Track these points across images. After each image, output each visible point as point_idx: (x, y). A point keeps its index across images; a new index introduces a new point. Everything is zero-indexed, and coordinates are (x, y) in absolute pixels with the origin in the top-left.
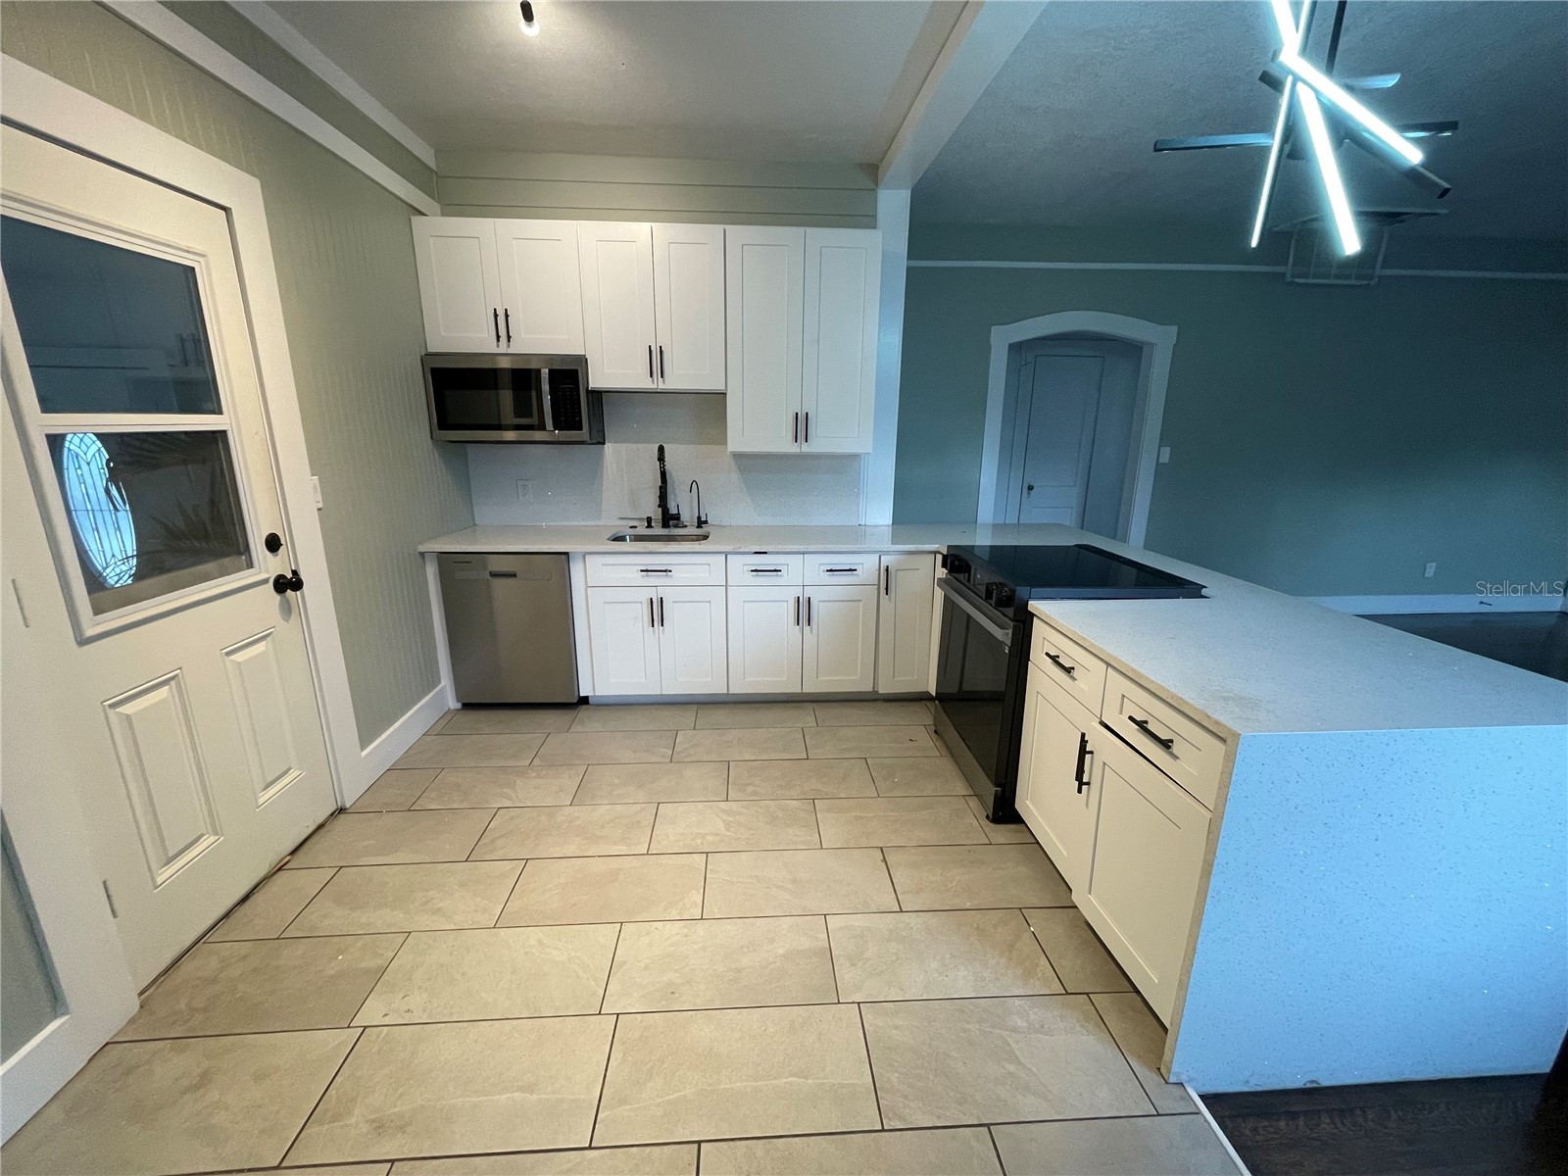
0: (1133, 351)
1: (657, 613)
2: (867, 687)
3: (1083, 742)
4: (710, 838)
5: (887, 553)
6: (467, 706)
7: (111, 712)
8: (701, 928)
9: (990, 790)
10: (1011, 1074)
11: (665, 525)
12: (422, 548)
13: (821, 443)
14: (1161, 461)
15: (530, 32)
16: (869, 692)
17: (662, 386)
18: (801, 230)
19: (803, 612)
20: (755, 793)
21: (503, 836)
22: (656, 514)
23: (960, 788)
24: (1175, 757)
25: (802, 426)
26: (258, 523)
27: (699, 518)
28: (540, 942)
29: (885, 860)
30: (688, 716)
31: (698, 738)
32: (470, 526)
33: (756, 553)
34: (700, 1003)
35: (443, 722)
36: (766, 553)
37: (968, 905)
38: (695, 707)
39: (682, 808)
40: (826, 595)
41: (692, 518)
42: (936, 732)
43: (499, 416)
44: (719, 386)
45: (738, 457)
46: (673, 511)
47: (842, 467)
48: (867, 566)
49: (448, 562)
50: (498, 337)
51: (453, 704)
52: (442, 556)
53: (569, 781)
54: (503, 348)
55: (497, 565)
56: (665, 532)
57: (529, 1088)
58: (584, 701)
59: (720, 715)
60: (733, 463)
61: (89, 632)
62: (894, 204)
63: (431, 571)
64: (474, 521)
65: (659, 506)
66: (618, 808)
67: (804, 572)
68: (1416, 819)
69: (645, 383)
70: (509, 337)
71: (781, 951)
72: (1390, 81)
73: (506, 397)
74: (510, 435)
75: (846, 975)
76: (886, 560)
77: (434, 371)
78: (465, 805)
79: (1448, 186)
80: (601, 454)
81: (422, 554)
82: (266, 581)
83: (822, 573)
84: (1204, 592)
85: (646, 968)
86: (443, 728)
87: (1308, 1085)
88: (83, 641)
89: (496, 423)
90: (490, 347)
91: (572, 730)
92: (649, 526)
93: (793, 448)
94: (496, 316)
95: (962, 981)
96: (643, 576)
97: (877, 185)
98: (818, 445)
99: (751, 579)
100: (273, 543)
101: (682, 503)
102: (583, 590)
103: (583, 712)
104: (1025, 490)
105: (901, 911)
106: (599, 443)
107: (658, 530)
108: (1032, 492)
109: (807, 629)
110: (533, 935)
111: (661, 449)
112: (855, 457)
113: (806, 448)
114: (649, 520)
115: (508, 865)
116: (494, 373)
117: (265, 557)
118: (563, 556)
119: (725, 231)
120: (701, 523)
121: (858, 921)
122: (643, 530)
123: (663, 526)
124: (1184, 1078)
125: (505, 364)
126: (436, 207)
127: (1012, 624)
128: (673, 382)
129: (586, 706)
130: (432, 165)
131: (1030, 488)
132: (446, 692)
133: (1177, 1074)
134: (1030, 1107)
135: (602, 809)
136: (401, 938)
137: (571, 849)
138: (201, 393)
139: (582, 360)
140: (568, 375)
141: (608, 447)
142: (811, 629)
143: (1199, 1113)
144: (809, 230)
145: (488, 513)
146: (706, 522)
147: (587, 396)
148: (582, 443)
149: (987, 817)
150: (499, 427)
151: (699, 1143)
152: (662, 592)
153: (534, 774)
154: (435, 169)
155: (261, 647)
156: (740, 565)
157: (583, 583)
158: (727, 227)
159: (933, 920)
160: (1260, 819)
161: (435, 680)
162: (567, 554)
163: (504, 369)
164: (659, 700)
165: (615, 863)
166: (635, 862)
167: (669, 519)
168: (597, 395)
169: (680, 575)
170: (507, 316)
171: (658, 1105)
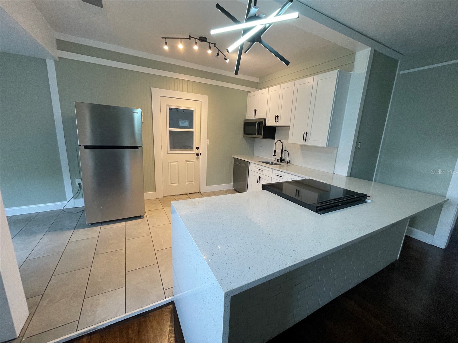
1: (259, 180)
7: (169, 163)
12: (232, 157)
17: (278, 125)
22: (280, 158)
25: (305, 137)
26: (195, 145)
27: (288, 161)
33: (279, 171)
36: (281, 171)
44: (288, 125)
46: (283, 158)
49: (236, 160)
50: (254, 115)
51: (233, 188)
52: (235, 158)
54: (255, 118)
60: (300, 147)
61: (168, 153)
63: (233, 160)
64: (253, 154)
65: (281, 156)
67: (288, 179)
69: (274, 124)
70: (256, 115)
77: (245, 123)
82: (195, 153)
88: (168, 154)
90: (253, 118)
92: (278, 161)
93: (303, 143)
94: (254, 111)
96: (258, 170)
97: (356, 51)
99: (276, 177)
100: (197, 148)
107: (279, 163)
111: (279, 141)
113: (306, 144)
114: (278, 160)
117: (195, 150)
119: (295, 82)
122: (276, 162)
128: (280, 124)
132: (232, 185)
138: (191, 126)
141: (275, 140)
145: (256, 153)
146: (289, 163)
147: (264, 128)
152: (261, 175)
154: (259, 82)
155: (192, 162)
156: (275, 173)
157: (250, 169)
161: (230, 182)
162: (249, 162)
167: (282, 160)
170: (256, 111)
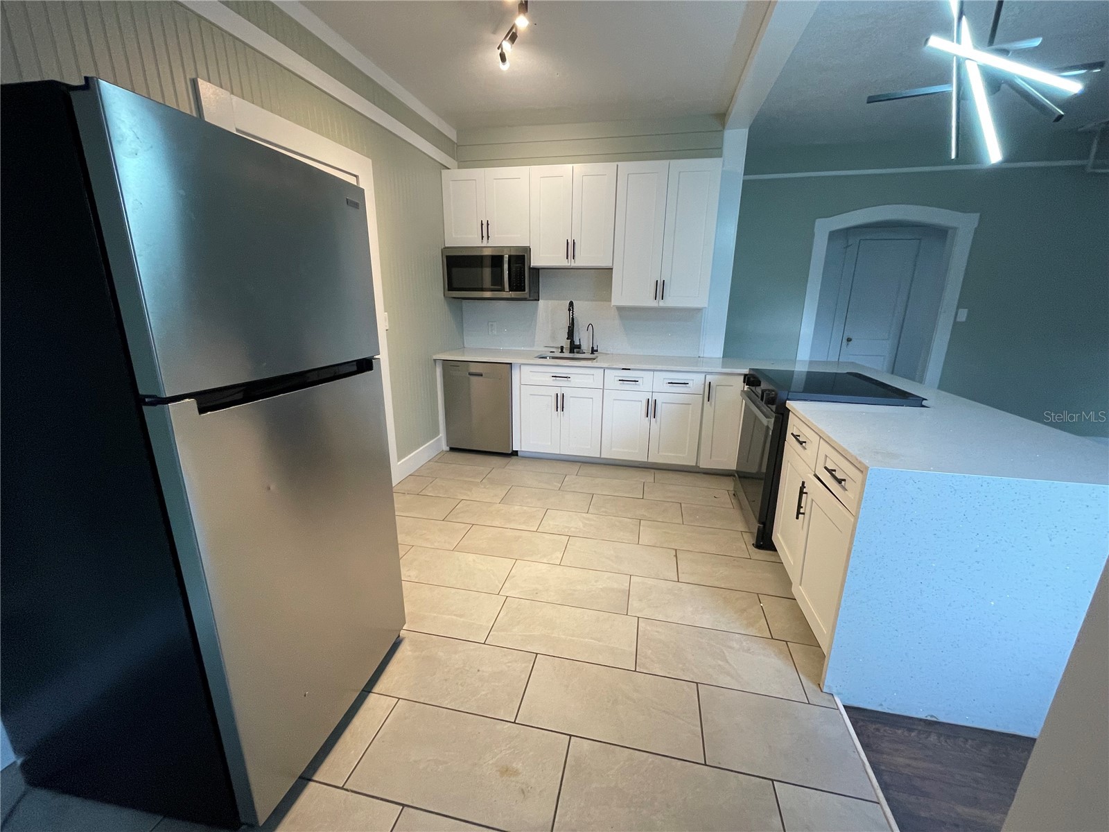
0: (941, 234)
1: (560, 403)
2: (691, 462)
3: (803, 486)
4: (573, 529)
5: (711, 373)
6: (452, 449)
8: (559, 569)
9: (756, 526)
10: (719, 665)
11: (572, 351)
12: (435, 357)
13: (672, 300)
14: (958, 320)
15: (504, 68)
16: (692, 466)
17: (573, 264)
18: (665, 162)
19: (651, 409)
20: (606, 512)
21: (462, 512)
22: (566, 343)
23: (741, 526)
24: (845, 489)
25: (660, 289)
27: (593, 348)
28: (474, 561)
29: (676, 556)
30: (576, 467)
31: (577, 480)
32: (462, 348)
33: (623, 369)
34: (550, 600)
35: (439, 456)
36: (629, 369)
37: (723, 586)
38: (580, 464)
39: (560, 513)
40: (667, 398)
41: (588, 348)
42: (734, 495)
43: (482, 283)
44: (607, 264)
45: (620, 309)
46: (577, 343)
47: (688, 317)
48: (696, 381)
49: (449, 367)
50: (483, 237)
51: (446, 448)
52: (445, 362)
53: (501, 492)
54: (485, 244)
55: (473, 369)
56: (571, 355)
57: (461, 616)
58: (515, 453)
59: (593, 470)
60: (615, 312)
62: (736, 140)
63: (439, 371)
64: (463, 344)
65: (567, 339)
66: (525, 508)
67: (653, 384)
68: (1008, 540)
69: (563, 262)
70: (488, 237)
71: (600, 587)
72: (1037, 42)
73: (487, 272)
74: (488, 294)
75: (634, 603)
76: (709, 378)
77: (449, 258)
78: (445, 496)
79: (1062, 113)
80: (537, 306)
81: (435, 360)
83: (665, 385)
84: (924, 403)
85: (525, 580)
86: (439, 459)
87: (929, 718)
89: (481, 287)
90: (478, 243)
91: (507, 467)
92: (562, 352)
93: (654, 304)
94: (482, 224)
95: (706, 620)
96: (554, 380)
97: (724, 128)
98: (670, 301)
99: (618, 385)
101: (582, 338)
102: (518, 386)
103: (514, 459)
104: (845, 341)
105: (678, 581)
106: (536, 300)
107: (567, 354)
108: (850, 343)
109: (653, 420)
110: (471, 557)
111: (571, 304)
112: (699, 310)
113: (662, 304)
114: (562, 348)
115: (463, 525)
116: (481, 258)
118: (509, 365)
119: (617, 166)
120: (593, 351)
121: (650, 582)
122: (558, 354)
123: (570, 353)
124: (834, 691)
125: (487, 252)
126: (456, 163)
127: (774, 415)
128: (579, 262)
129: (515, 457)
130: (454, 139)
131: (849, 340)
132: (441, 441)
133: (830, 687)
134: (724, 681)
135: (516, 508)
136: (409, 547)
137: (496, 523)
139: (527, 250)
140: (520, 258)
141: (541, 302)
142: (656, 421)
143: (838, 709)
144: (673, 162)
145: (471, 340)
146: (597, 351)
147: (530, 271)
148: (525, 299)
149: (753, 544)
150: (482, 290)
151: (537, 654)
152: (564, 391)
153: (483, 487)
154: (456, 142)
156: (613, 376)
157: (519, 382)
158: (619, 163)
159: (697, 589)
160: (885, 525)
161: (437, 433)
162: (511, 364)
163: (487, 256)
164: (558, 457)
165: (517, 533)
166: (529, 534)
167: (575, 348)
168: (536, 271)
169: (575, 380)
170: (488, 224)
171: (520, 635)
